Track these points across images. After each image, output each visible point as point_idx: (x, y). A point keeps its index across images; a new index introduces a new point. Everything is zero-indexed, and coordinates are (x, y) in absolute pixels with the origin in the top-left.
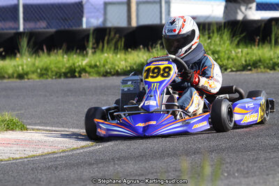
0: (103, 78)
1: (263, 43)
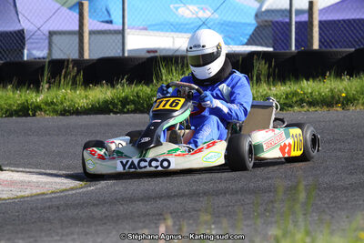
0: (62, 117)
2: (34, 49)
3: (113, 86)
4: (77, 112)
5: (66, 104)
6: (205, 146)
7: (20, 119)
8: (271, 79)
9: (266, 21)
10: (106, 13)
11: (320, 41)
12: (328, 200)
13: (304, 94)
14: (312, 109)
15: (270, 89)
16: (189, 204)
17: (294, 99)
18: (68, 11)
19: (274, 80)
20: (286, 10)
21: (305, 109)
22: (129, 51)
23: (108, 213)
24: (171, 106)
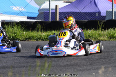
9: (42, 12)
11: (59, 18)
12: (59, 70)
15: (42, 34)
19: (43, 30)
20: (48, 9)
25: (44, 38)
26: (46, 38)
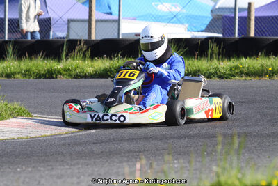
0: (75, 80)
1: (201, 56)
2: (57, 31)
3: (111, 59)
4: (85, 76)
5: (78, 70)
6: (151, 107)
7: (45, 80)
8: (221, 56)
9: (218, 15)
10: (107, 7)
11: (255, 30)
13: (243, 68)
14: (248, 78)
15: (219, 64)
16: (160, 144)
17: (236, 71)
18: (81, 5)
19: (222, 57)
20: (232, 8)
21: (243, 78)
22: (123, 34)
23: (103, 150)
24: (129, 76)
25: (225, 73)
26: (227, 72)
